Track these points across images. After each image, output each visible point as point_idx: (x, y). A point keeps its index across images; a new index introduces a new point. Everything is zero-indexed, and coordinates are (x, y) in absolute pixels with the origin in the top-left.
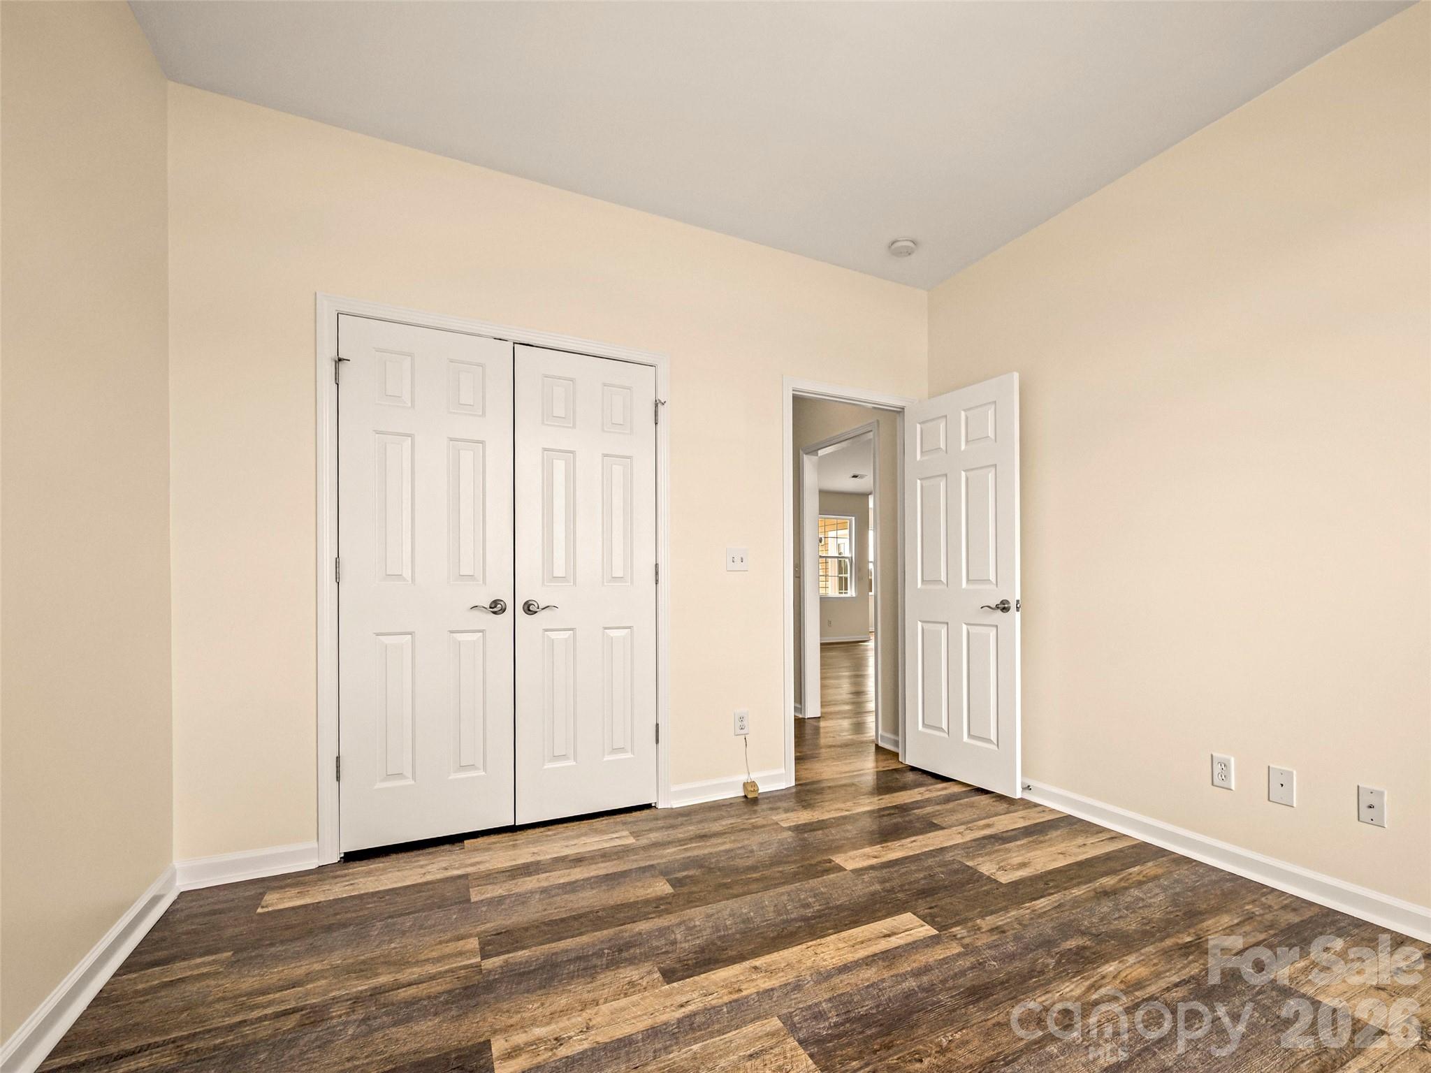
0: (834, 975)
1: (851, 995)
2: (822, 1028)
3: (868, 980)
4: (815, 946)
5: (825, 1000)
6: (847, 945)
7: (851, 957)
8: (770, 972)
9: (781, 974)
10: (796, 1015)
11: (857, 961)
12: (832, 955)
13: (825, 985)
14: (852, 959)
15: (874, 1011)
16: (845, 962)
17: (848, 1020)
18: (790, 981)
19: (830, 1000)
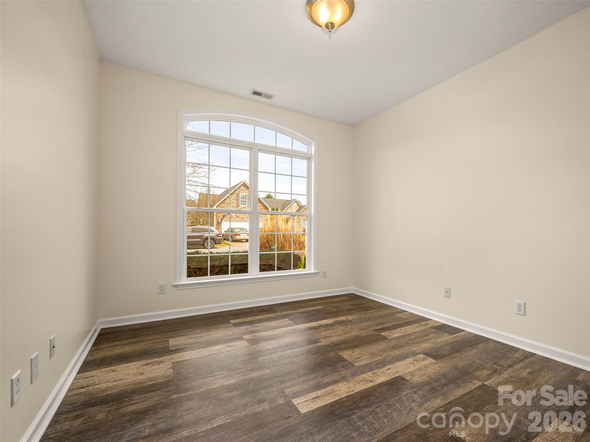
0: (340, 379)
1: (333, 372)
2: (342, 364)
3: (327, 378)
4: (350, 392)
5: (342, 371)
6: (336, 392)
7: (334, 387)
8: (365, 380)
9: (360, 379)
10: (351, 366)
11: (331, 385)
12: (342, 387)
13: (343, 375)
14: (333, 385)
15: (326, 368)
16: (336, 384)
17: (334, 366)
18: (356, 377)
19: (341, 371)
